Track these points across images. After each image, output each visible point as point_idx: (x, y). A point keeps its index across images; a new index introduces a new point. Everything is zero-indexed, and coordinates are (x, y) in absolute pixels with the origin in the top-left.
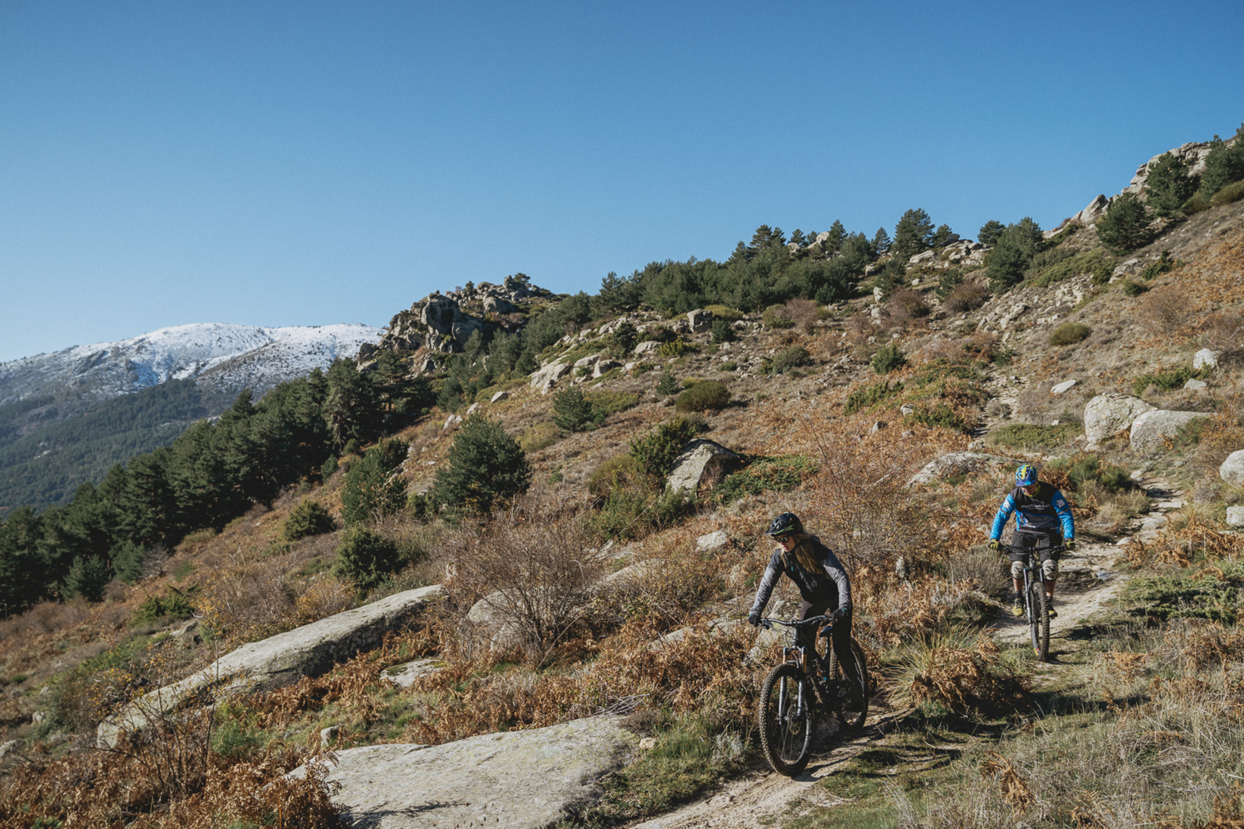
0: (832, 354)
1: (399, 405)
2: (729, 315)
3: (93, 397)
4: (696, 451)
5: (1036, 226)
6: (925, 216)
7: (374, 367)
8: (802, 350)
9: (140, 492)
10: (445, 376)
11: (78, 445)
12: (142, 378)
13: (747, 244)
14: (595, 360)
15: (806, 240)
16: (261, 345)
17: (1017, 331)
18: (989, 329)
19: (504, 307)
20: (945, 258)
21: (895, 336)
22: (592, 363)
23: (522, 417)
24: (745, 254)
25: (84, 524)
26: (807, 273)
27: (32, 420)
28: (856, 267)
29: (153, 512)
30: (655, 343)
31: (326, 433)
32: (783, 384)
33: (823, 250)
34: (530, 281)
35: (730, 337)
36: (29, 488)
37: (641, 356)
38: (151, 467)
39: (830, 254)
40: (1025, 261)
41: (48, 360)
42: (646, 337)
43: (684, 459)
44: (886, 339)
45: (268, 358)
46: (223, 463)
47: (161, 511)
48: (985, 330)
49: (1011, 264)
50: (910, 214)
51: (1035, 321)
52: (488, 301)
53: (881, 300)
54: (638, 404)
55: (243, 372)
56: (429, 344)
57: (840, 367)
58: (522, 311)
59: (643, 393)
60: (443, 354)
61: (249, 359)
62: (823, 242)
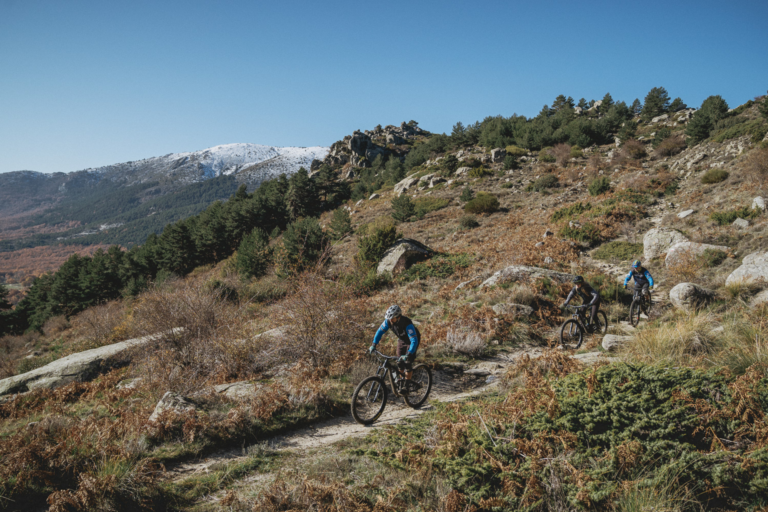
0: (573, 181)
1: (330, 197)
2: (518, 152)
3: (180, 183)
4: (398, 247)
5: (723, 102)
6: (665, 92)
7: (318, 174)
8: (554, 177)
9: (174, 241)
10: (359, 181)
11: (170, 210)
12: (206, 173)
13: (550, 107)
14: (432, 177)
15: (588, 105)
16: (272, 157)
17: (696, 171)
18: (679, 169)
19: (398, 140)
20: (675, 120)
21: (616, 170)
22: (429, 179)
23: (379, 211)
24: (547, 113)
25: (145, 257)
26: (580, 127)
27: (147, 194)
28: (616, 123)
29: (181, 253)
30: (468, 168)
31: (285, 212)
32: (536, 199)
33: (597, 112)
34: (418, 125)
35: (515, 166)
36: (144, 232)
37: (458, 176)
38: (181, 227)
39: (602, 115)
40: (712, 124)
41: (157, 161)
42: (463, 164)
43: (390, 252)
44: (610, 172)
45: (276, 165)
46: (224, 227)
47: (185, 253)
48: (676, 170)
49: (702, 126)
50: (655, 90)
51: (709, 166)
52: (389, 137)
53: (619, 146)
54: (447, 206)
55: (261, 172)
56: (352, 162)
57: (575, 190)
58: (409, 143)
59: (453, 199)
60: (360, 168)
61: (265, 165)
62: (598, 107)
